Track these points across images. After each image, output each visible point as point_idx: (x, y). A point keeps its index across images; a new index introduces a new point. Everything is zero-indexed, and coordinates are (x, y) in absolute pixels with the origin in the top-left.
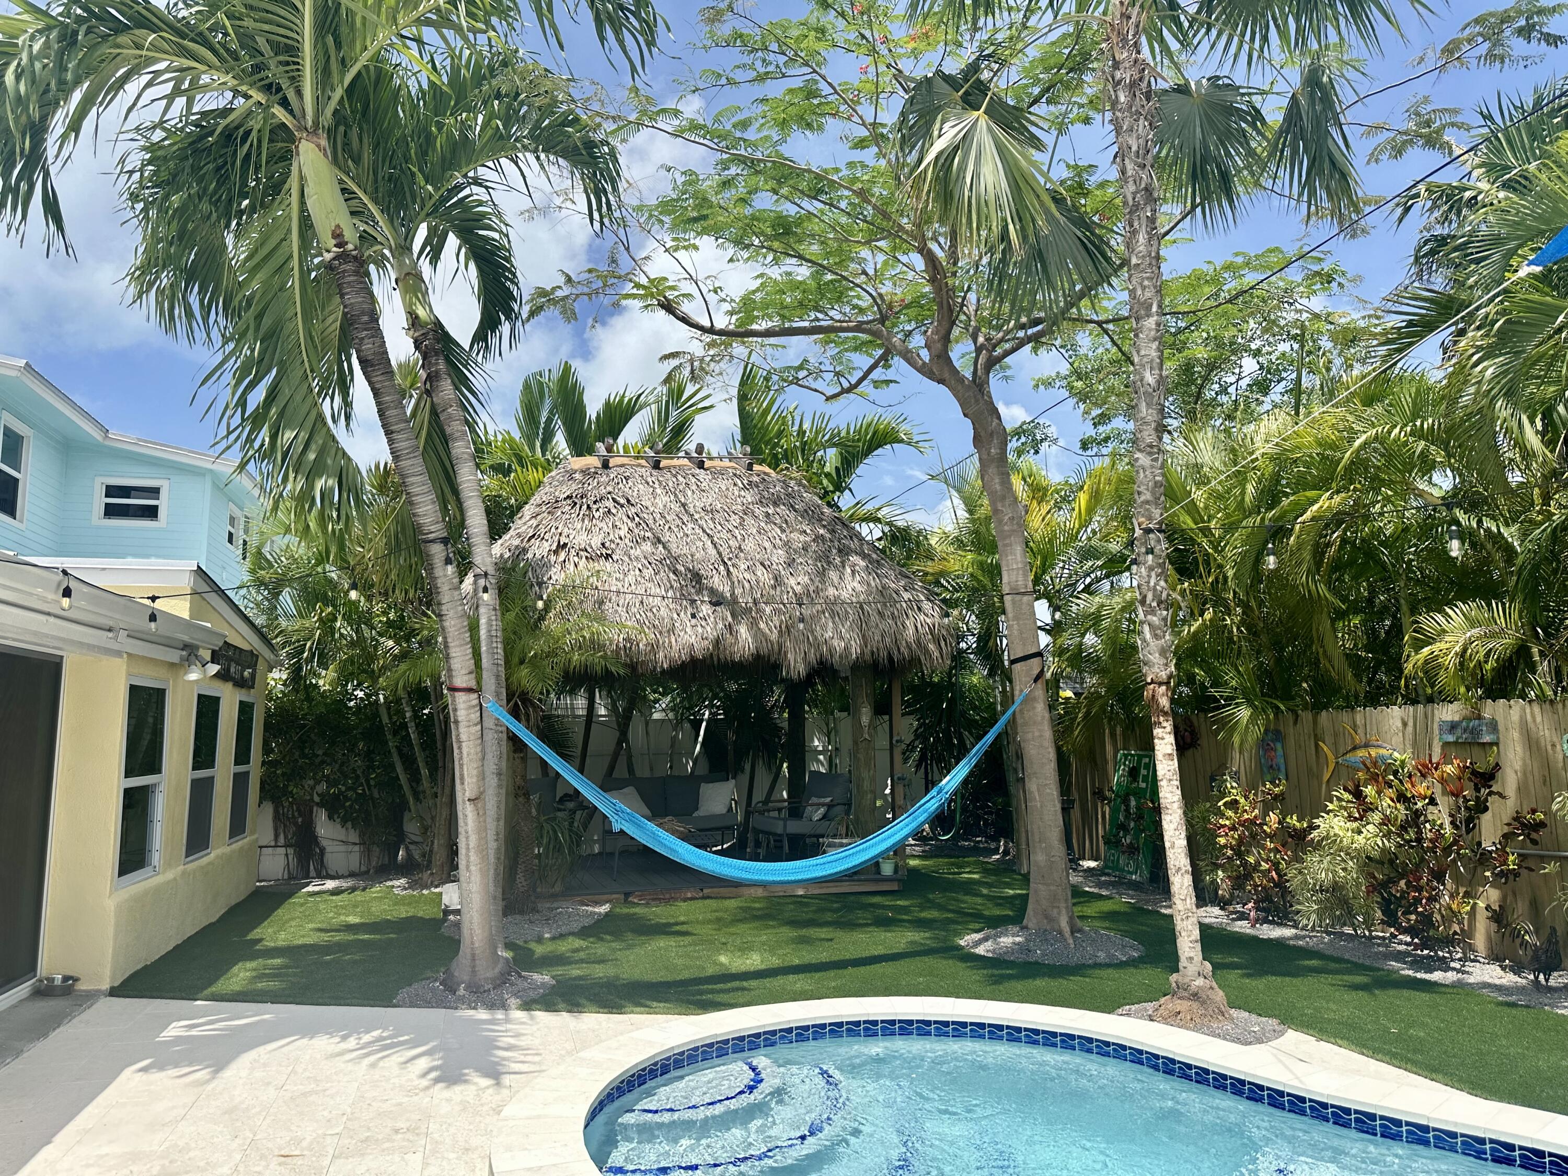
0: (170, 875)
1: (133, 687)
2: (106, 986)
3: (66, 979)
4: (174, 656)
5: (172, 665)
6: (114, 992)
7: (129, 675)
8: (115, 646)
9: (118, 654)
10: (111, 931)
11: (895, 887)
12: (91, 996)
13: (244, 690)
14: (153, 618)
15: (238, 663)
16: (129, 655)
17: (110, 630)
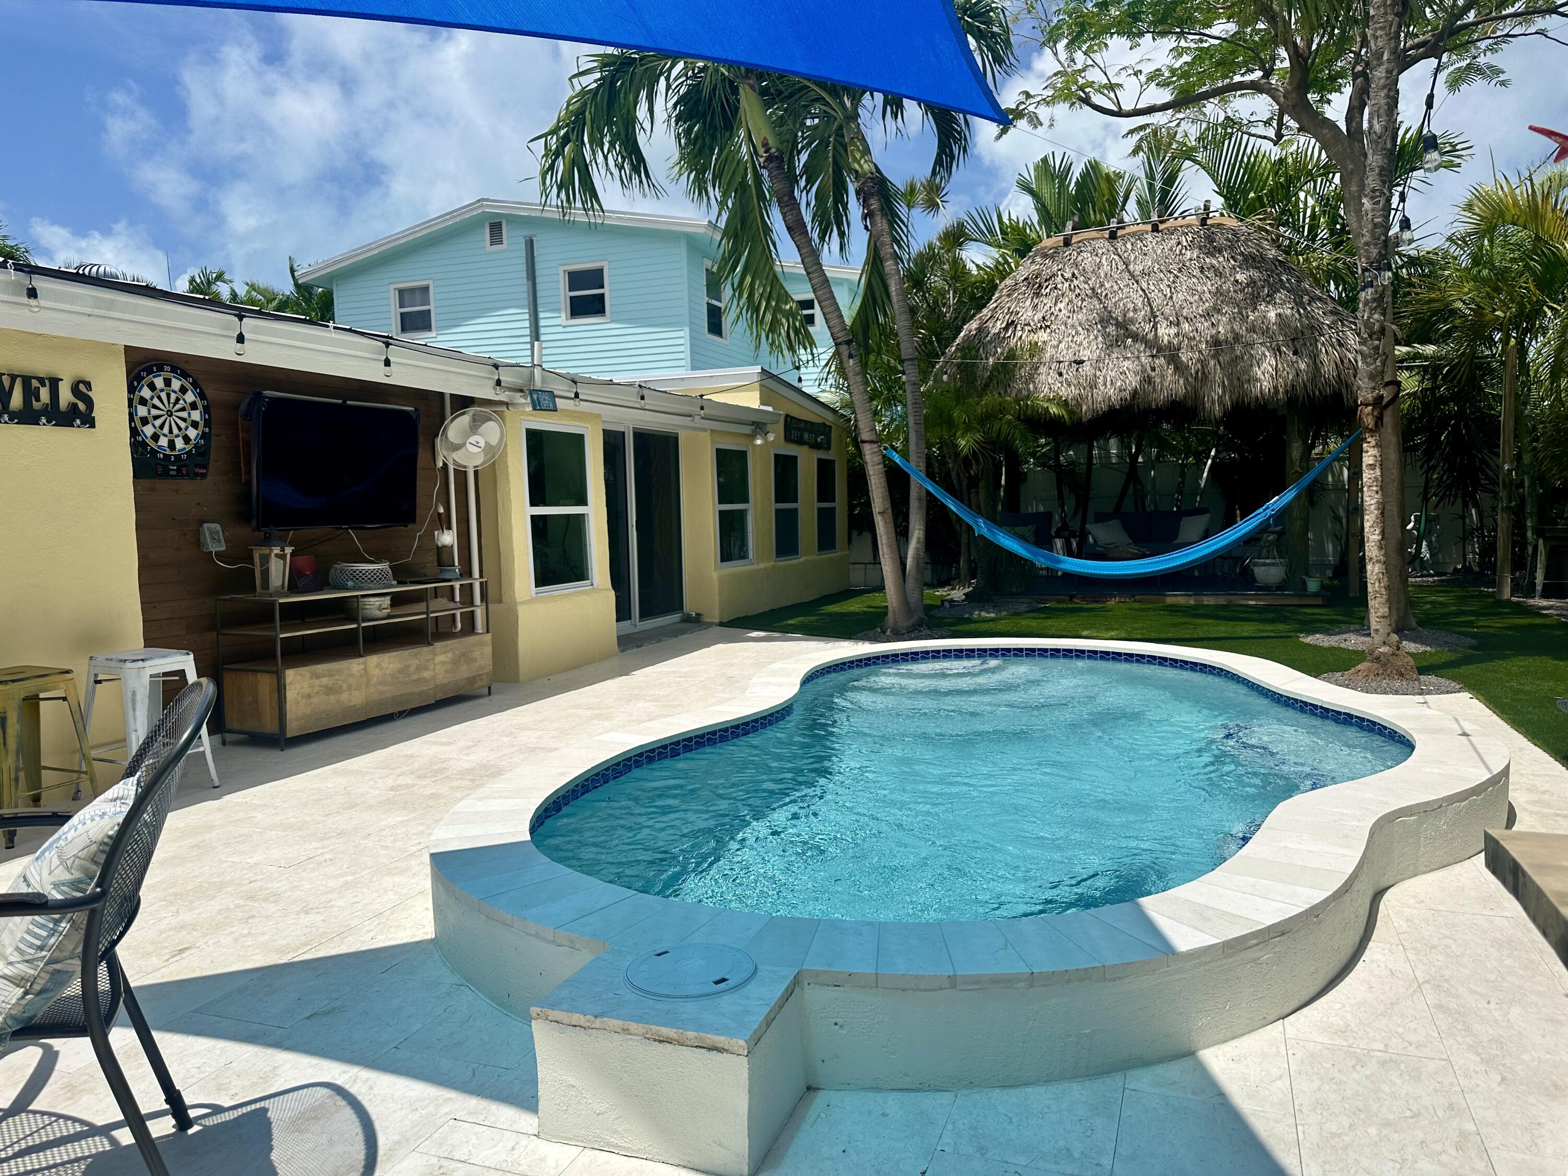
0: (762, 566)
1: (719, 451)
2: (717, 621)
3: (697, 614)
4: (748, 430)
5: (748, 436)
6: (721, 624)
7: (713, 442)
8: (692, 424)
9: (705, 430)
10: (716, 590)
11: (1319, 601)
12: (709, 625)
13: (821, 451)
14: (702, 408)
15: (811, 432)
16: (712, 430)
17: (690, 416)
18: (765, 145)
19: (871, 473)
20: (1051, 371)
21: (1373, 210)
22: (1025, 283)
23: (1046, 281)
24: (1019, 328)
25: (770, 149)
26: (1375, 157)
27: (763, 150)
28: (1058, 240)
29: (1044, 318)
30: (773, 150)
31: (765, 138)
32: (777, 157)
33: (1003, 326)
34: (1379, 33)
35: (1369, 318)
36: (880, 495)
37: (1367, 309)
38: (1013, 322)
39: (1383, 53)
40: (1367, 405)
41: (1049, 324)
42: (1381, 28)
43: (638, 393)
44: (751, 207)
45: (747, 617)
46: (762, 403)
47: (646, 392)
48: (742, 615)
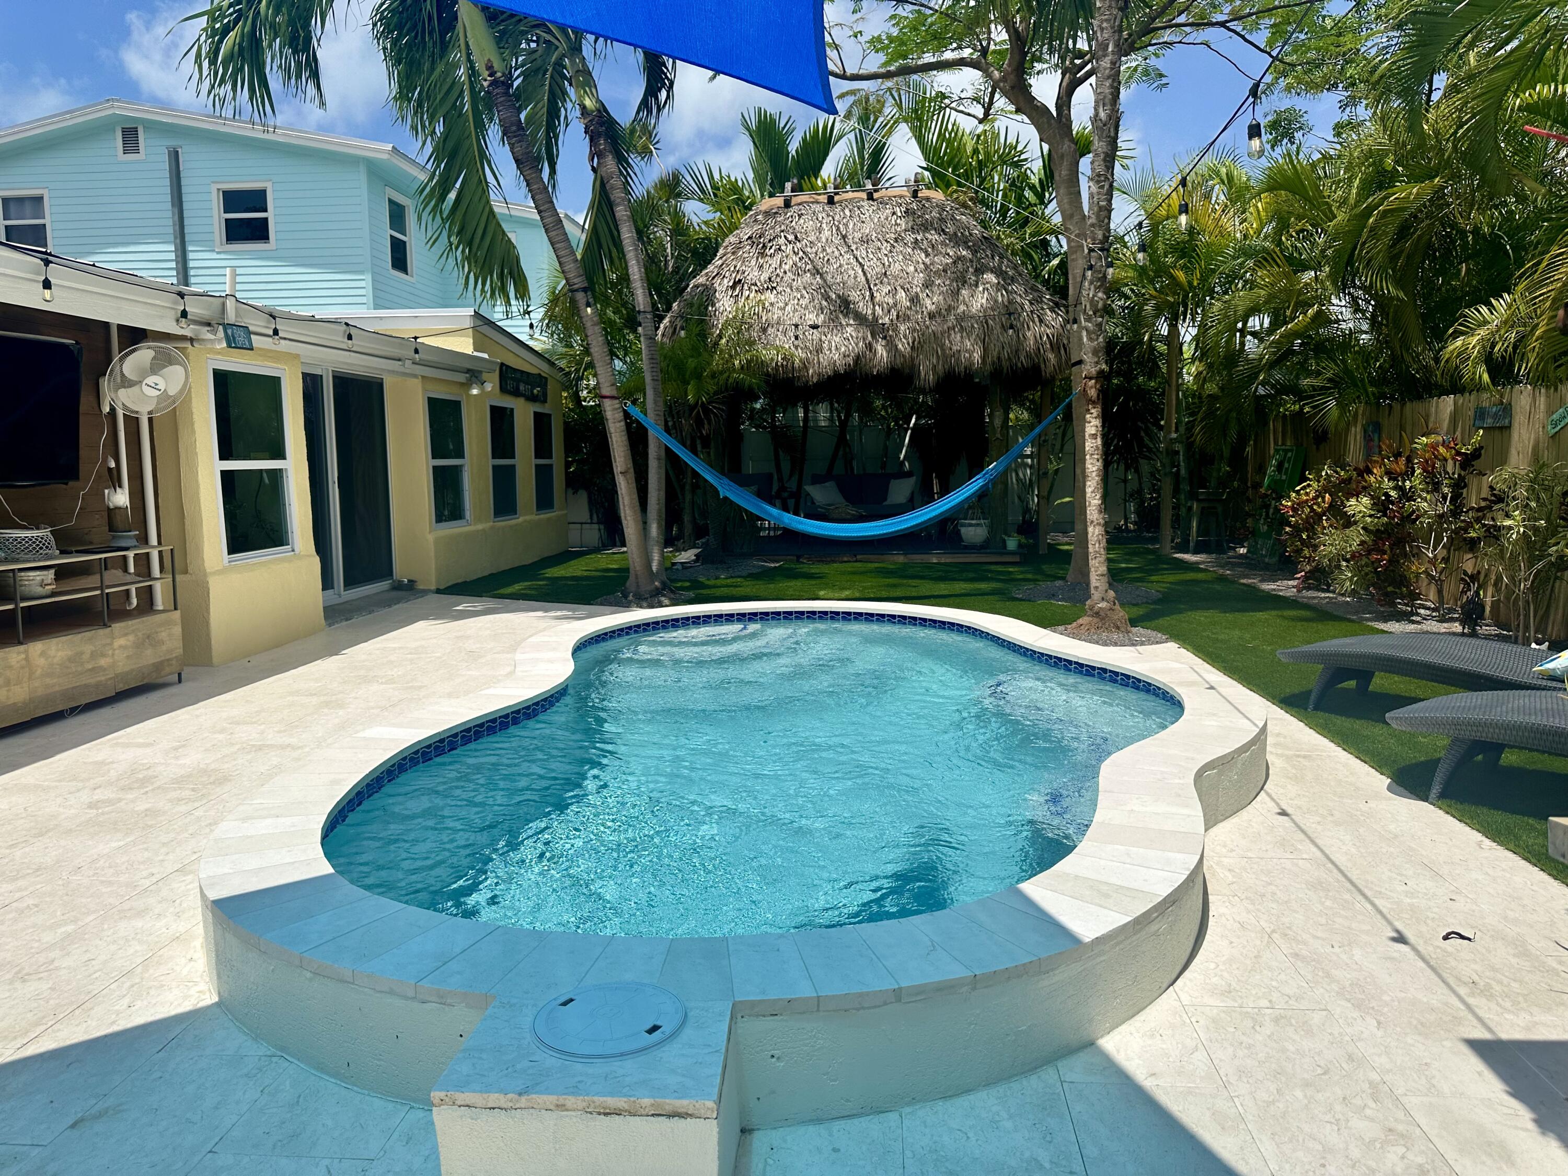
0: (480, 527)
1: (430, 400)
2: (433, 587)
3: (409, 581)
4: (462, 378)
5: (462, 384)
6: (438, 591)
7: (425, 390)
8: (402, 369)
9: (415, 376)
10: (432, 554)
11: (1017, 559)
12: (425, 592)
13: (537, 404)
14: (416, 351)
15: (526, 383)
16: (423, 377)
17: (399, 360)
18: (489, 67)
19: (612, 430)
20: (779, 333)
21: (1099, 193)
22: (749, 242)
23: (770, 241)
24: (746, 287)
25: (496, 73)
26: (1101, 143)
27: (487, 73)
28: (779, 201)
29: (770, 279)
30: (499, 74)
31: (489, 60)
32: (503, 82)
33: (731, 284)
34: (1105, 25)
35: (1094, 296)
36: (622, 454)
37: (1092, 287)
38: (740, 281)
39: (1107, 46)
40: (1091, 378)
41: (775, 285)
42: (1106, 20)
43: (345, 331)
44: (467, 133)
45: (465, 582)
46: (476, 350)
47: (353, 332)
48: (460, 581)
